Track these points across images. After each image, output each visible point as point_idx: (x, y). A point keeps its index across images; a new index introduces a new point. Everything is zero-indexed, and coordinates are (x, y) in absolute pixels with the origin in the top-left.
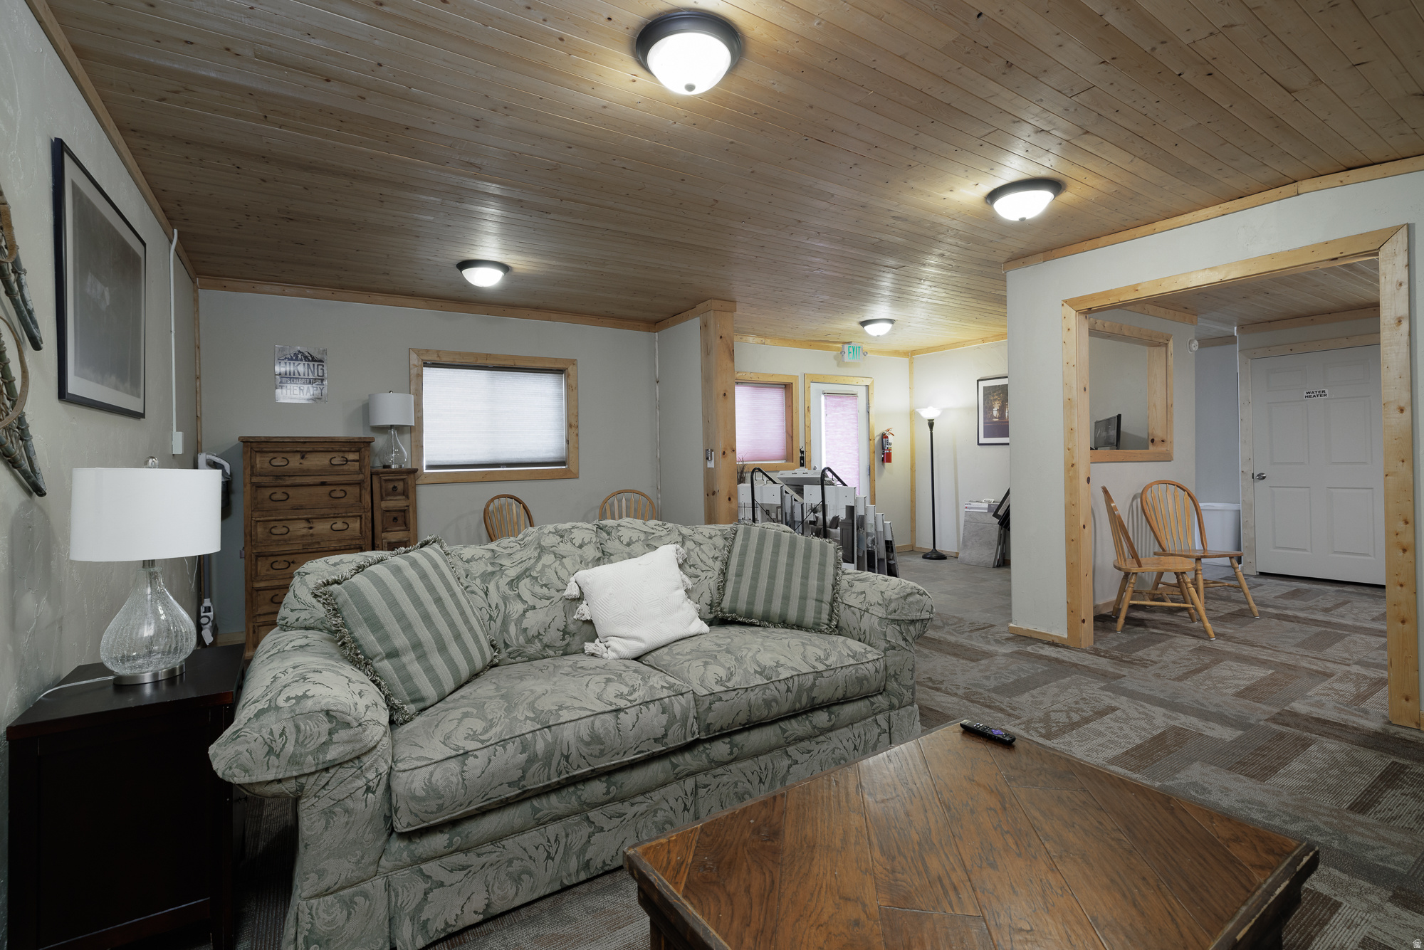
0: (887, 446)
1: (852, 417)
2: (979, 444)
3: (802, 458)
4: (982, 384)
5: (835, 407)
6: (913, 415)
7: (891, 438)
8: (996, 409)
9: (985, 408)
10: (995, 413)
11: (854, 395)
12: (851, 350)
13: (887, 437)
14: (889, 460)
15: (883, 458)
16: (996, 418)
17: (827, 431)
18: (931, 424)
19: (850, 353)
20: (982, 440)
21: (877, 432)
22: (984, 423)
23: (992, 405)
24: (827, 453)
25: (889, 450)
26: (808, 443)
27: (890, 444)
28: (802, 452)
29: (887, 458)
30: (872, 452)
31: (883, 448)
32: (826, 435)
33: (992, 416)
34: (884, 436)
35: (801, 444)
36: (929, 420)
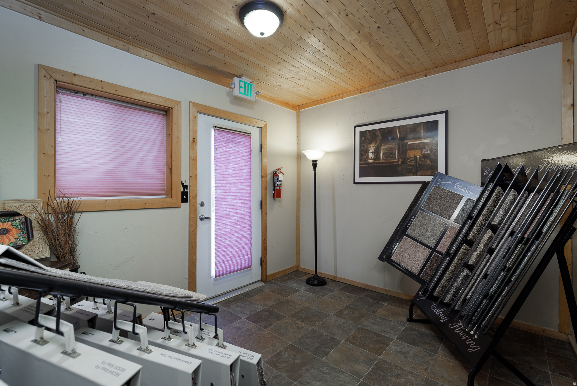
0: (277, 183)
1: (245, 154)
2: (355, 183)
3: (185, 194)
4: (358, 130)
5: (226, 142)
6: (299, 157)
7: (281, 177)
8: (371, 151)
9: (361, 151)
10: (370, 155)
11: (248, 135)
12: (242, 85)
13: (278, 175)
14: (279, 196)
15: (274, 194)
16: (371, 159)
17: (217, 166)
18: (315, 164)
19: (240, 87)
20: (358, 179)
21: (269, 171)
22: (360, 164)
23: (368, 148)
24: (216, 188)
25: (279, 187)
26: (194, 177)
27: (280, 181)
28: (185, 187)
29: (277, 194)
30: (264, 189)
31: (274, 185)
32: (216, 170)
33: (368, 158)
34: (275, 174)
35: (185, 178)
36: (313, 161)
